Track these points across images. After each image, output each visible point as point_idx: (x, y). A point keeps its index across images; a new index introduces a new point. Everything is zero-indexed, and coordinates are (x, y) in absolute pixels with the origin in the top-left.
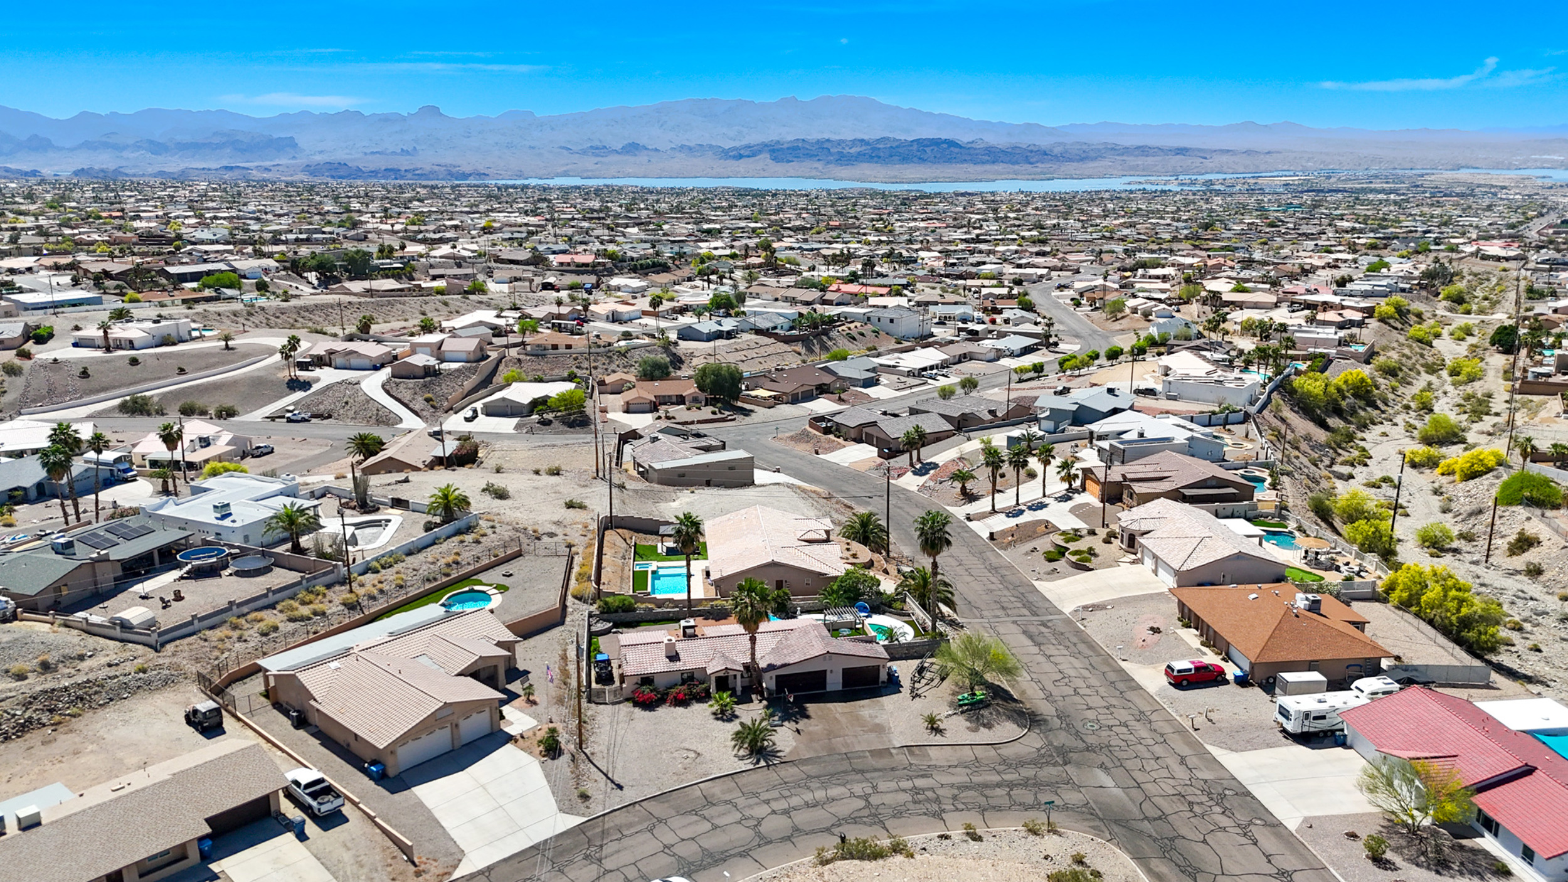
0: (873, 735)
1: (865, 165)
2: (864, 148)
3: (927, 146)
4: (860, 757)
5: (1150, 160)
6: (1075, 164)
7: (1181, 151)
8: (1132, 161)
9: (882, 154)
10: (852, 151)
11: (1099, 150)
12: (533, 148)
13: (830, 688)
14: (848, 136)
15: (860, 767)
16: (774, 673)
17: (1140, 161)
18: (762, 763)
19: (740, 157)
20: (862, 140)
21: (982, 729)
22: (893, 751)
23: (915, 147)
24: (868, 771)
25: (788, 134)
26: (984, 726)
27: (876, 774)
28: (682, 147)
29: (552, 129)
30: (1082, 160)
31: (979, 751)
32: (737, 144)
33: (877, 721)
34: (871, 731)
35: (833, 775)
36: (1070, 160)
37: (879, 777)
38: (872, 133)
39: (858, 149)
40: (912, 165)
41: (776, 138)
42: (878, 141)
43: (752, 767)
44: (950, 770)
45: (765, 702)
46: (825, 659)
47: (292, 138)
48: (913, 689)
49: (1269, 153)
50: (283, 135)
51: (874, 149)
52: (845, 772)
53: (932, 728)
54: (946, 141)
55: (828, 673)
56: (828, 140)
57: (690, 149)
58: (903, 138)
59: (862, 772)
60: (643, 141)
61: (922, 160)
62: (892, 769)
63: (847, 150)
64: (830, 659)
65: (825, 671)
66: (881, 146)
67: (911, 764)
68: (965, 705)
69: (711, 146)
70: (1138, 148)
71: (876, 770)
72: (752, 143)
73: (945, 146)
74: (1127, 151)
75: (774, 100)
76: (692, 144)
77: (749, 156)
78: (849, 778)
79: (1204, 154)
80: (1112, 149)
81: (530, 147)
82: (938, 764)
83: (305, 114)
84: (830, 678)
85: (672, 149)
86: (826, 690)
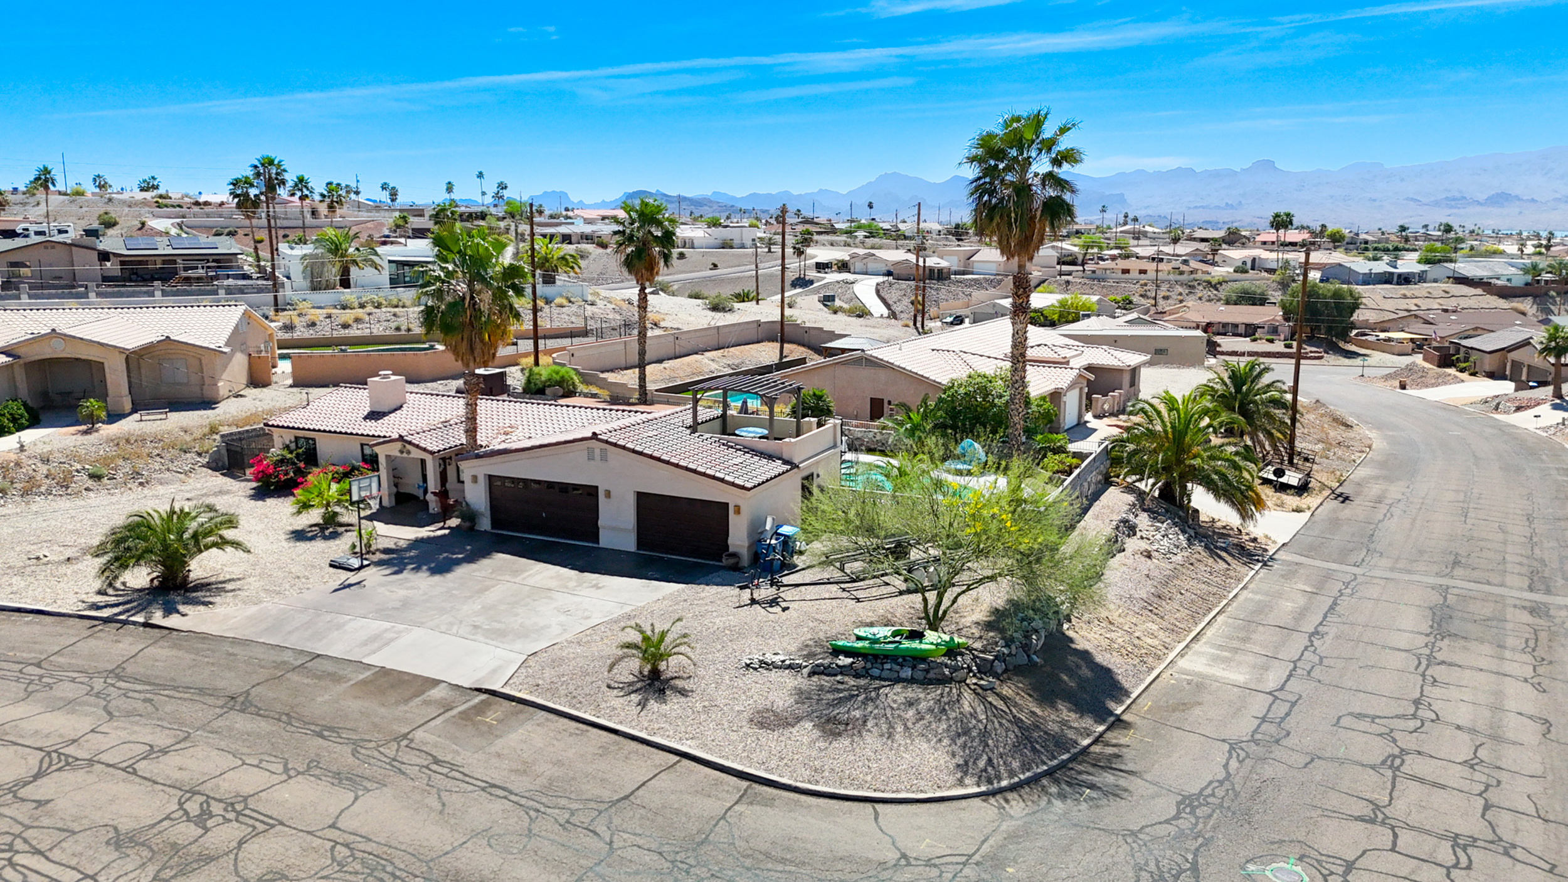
13: (606, 540)
53: (652, 676)
55: (602, 498)
64: (604, 456)
65: (595, 489)
83: (1140, 172)
84: (606, 513)
86: (598, 543)
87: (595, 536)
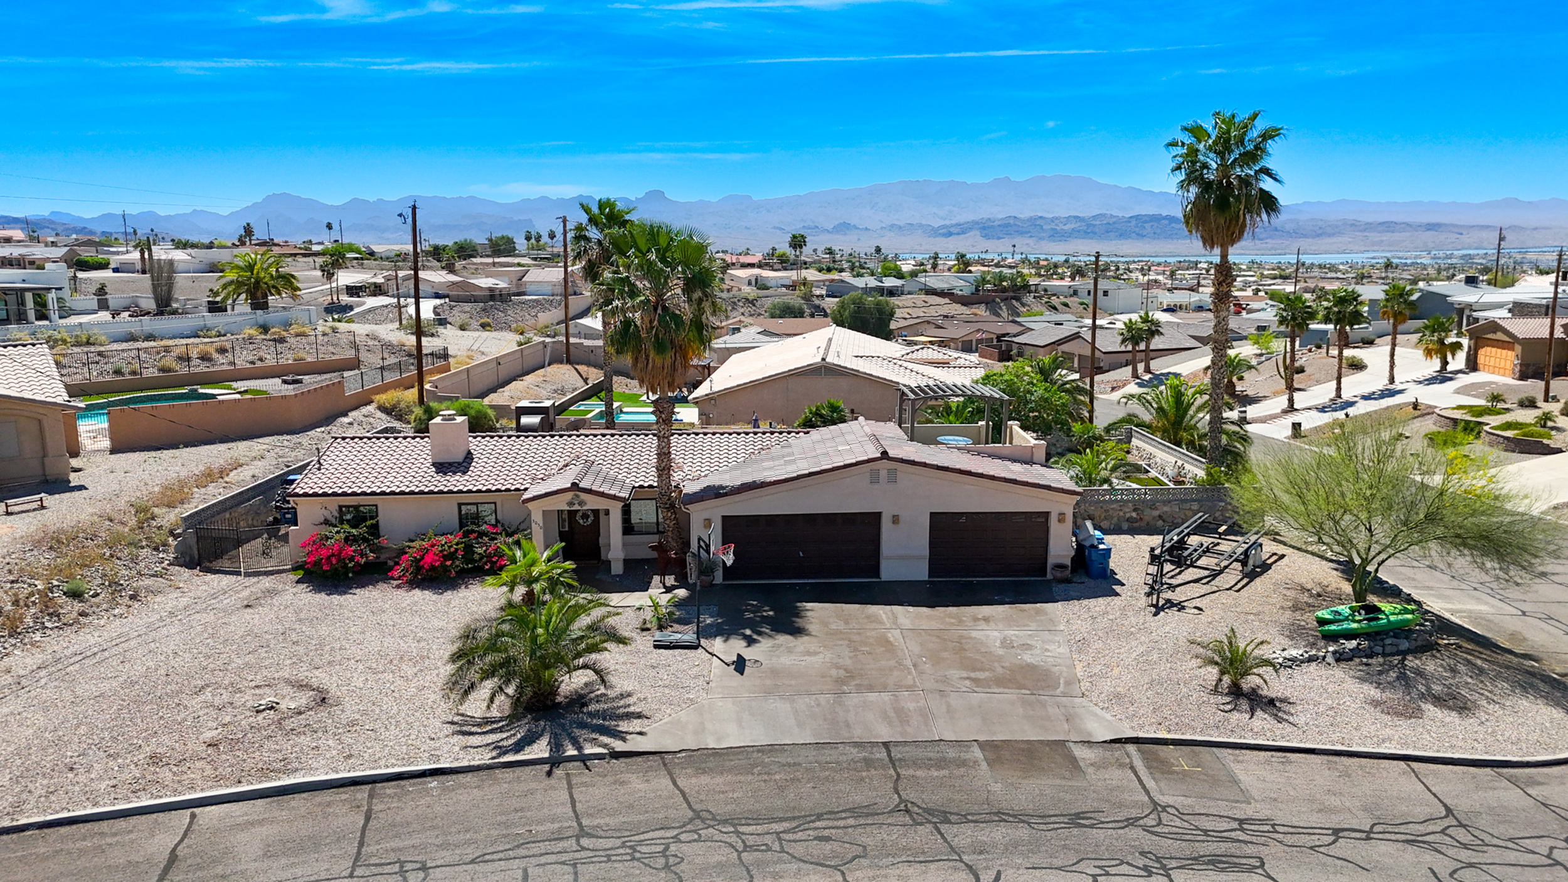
0: (1009, 696)
1: (1079, 241)
2: (1079, 224)
3: (1146, 222)
4: (941, 763)
5: (1397, 236)
6: (1310, 240)
7: (1431, 227)
8: (1375, 236)
9: (1097, 230)
10: (1065, 228)
11: (1337, 227)
12: (749, 229)
13: (889, 571)
14: (1063, 213)
15: (936, 798)
16: (718, 509)
17: (1386, 237)
18: (540, 750)
19: (950, 234)
20: (1076, 217)
21: (1429, 708)
22: (1082, 753)
23: (1134, 223)
24: (965, 818)
25: (998, 213)
26: (1439, 701)
27: (999, 834)
28: (892, 226)
29: (768, 211)
30: (1318, 236)
31: (1446, 781)
32: (948, 222)
33: (1028, 658)
34: (1000, 682)
35: (803, 819)
36: (1305, 236)
37: (1012, 847)
38: (1087, 210)
39: (1073, 226)
40: (1130, 241)
41: (986, 216)
42: (1094, 217)
43: (484, 757)
44: (1344, 847)
45: (682, 593)
46: (875, 479)
47: (530, 220)
48: (1154, 588)
49: (1535, 229)
50: (522, 218)
51: (1089, 226)
52: (864, 813)
53: (1236, 691)
54: (1167, 217)
55: (886, 524)
56: (1041, 217)
57: (900, 227)
58: (1120, 215)
59: (939, 817)
60: (854, 221)
61: (1141, 236)
62: (1076, 819)
63: (1061, 226)
64: (892, 478)
65: (878, 515)
66: (1098, 223)
67: (1157, 807)
68: (1350, 635)
69: (921, 226)
70: (1381, 224)
71: (1001, 816)
72: (962, 221)
73: (1165, 222)
74: (1369, 227)
75: (987, 180)
76: (902, 224)
77: (958, 234)
78: (871, 837)
79: (1459, 230)
80: (1352, 225)
81: (746, 228)
82: (1280, 817)
83: (544, 199)
84: (890, 540)
85: (882, 228)
86: (878, 576)
87: (876, 571)
